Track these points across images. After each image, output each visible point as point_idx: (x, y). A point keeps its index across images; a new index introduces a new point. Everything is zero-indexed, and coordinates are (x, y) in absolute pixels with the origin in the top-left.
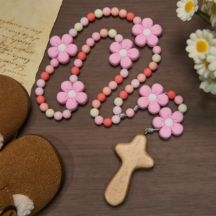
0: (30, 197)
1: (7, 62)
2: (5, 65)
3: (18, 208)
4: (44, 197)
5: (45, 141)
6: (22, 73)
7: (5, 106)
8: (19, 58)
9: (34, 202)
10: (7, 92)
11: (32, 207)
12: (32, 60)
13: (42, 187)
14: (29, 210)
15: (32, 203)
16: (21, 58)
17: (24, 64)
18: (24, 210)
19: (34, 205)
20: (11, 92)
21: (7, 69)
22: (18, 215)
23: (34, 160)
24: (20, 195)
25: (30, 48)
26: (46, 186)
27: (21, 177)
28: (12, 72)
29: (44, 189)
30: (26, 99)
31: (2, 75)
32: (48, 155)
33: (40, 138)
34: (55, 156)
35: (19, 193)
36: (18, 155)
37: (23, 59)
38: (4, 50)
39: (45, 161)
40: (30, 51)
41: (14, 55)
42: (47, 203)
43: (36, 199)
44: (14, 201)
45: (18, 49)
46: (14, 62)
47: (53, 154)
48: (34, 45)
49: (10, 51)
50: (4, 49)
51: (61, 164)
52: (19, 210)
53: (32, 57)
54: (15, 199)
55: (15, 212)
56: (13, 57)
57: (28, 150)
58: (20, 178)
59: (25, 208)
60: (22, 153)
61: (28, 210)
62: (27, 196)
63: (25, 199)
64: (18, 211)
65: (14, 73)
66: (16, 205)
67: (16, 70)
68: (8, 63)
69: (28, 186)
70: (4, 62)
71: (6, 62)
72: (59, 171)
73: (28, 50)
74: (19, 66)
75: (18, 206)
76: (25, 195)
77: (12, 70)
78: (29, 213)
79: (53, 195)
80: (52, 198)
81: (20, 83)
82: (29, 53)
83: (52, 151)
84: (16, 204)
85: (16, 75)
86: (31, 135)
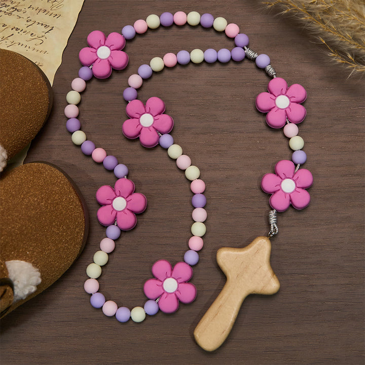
0: (35, 264)
1: (17, 29)
2: (13, 34)
3: (15, 283)
4: (58, 262)
5: (57, 172)
6: (40, 48)
7: (11, 102)
8: (36, 24)
9: (41, 271)
10: (15, 78)
11: (38, 280)
12: (58, 28)
13: (54, 246)
14: (34, 286)
15: (39, 274)
16: (39, 23)
17: (43, 34)
18: (25, 286)
19: (42, 277)
20: (22, 78)
21: (17, 41)
22: (16, 293)
23: (39, 204)
24: (17, 261)
25: (55, 8)
26: (60, 246)
27: (18, 232)
28: (24, 46)
29: (57, 250)
30: (45, 92)
31: (8, 51)
32: (61, 193)
33: (47, 167)
34: (73, 196)
35: (16, 258)
36: (13, 195)
37: (43, 26)
38: (12, 10)
39: (57, 204)
40: (55, 13)
41: (29, 19)
42: (62, 273)
43: (44, 266)
44: (9, 271)
45: (34, 9)
46: (28, 30)
47: (70, 192)
48: (61, 4)
49: (22, 12)
50: (13, 8)
51: (83, 209)
52: (17, 286)
53: (57, 23)
54: (9, 269)
55: (11, 290)
56: (27, 21)
57: (28, 187)
58: (17, 234)
59: (25, 283)
60: (19, 193)
61: (31, 285)
62: (30, 262)
63: (26, 267)
64: (15, 287)
65: (27, 48)
66: (12, 278)
67: (32, 44)
68: (19, 31)
69: (31, 246)
70: (12, 29)
71: (14, 30)
72: (81, 220)
73: (51, 12)
74: (36, 37)
75: (14, 280)
76: (26, 260)
77: (25, 43)
78: (34, 289)
79: (72, 259)
80: (71, 263)
81: (37, 64)
82: (53, 16)
83: (68, 188)
84: (12, 276)
85: (30, 51)
86: (33, 162)
